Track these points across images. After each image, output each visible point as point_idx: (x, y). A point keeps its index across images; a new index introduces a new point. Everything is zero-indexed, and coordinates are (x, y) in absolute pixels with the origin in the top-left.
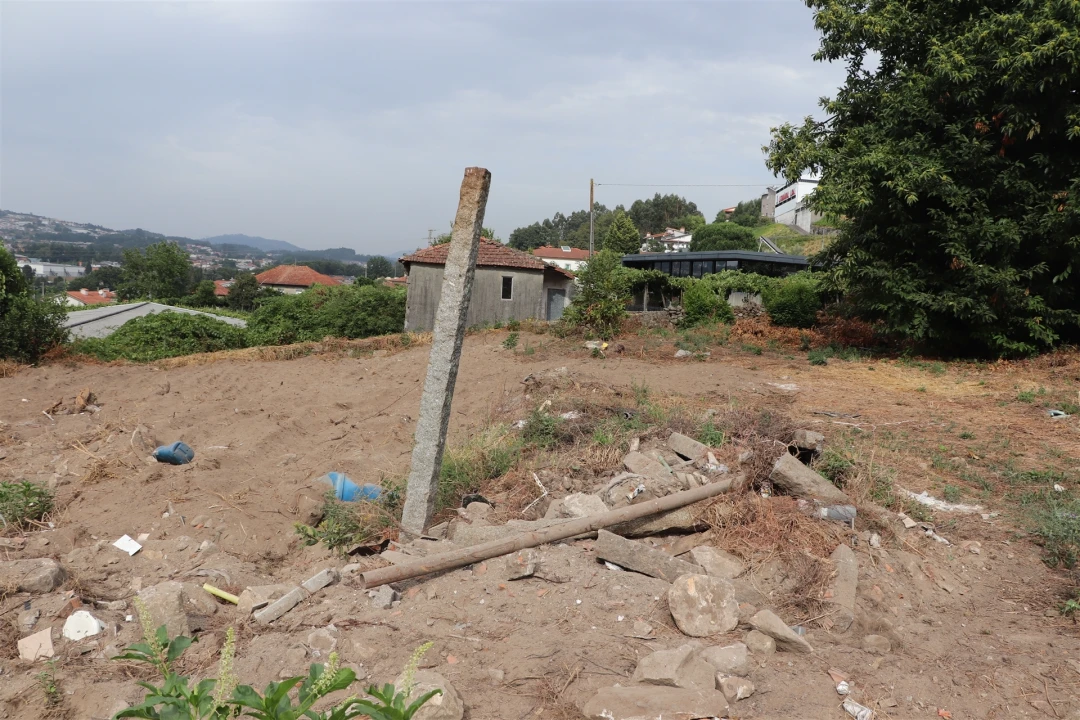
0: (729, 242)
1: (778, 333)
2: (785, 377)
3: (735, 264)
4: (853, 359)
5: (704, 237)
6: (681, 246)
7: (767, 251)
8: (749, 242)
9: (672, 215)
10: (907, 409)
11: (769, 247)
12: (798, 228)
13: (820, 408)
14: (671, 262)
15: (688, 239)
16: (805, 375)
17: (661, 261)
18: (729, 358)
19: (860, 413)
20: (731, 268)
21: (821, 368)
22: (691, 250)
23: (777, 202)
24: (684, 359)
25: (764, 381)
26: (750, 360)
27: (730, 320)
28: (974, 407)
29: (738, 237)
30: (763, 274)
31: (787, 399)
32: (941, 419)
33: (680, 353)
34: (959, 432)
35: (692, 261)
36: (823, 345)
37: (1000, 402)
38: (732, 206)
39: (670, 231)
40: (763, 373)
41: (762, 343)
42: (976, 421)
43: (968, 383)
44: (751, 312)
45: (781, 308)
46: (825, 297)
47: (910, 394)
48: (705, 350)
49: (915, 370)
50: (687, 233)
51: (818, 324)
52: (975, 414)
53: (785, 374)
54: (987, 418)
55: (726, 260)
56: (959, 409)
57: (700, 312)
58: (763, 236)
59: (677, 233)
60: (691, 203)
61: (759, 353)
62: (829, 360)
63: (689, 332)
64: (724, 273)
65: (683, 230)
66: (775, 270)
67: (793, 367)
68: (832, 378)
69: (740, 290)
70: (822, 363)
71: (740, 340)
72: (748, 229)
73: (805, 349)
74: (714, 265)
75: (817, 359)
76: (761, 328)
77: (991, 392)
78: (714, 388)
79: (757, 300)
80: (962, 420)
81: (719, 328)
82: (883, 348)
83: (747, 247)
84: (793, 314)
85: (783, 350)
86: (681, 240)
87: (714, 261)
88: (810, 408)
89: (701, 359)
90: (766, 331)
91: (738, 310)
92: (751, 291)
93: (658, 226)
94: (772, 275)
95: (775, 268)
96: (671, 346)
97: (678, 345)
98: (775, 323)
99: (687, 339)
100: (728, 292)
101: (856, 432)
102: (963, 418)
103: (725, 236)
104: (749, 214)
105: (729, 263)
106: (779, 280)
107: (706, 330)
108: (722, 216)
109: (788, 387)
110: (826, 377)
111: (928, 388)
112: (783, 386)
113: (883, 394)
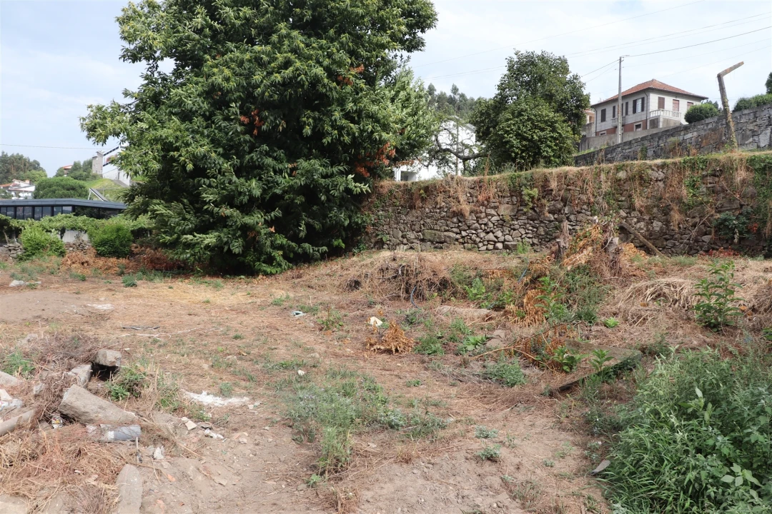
0: (66, 192)
1: (101, 262)
2: (102, 299)
3: (70, 209)
4: (157, 280)
5: (44, 188)
6: (26, 194)
7: (95, 199)
8: (83, 193)
9: (18, 169)
10: (196, 319)
11: (97, 195)
12: (120, 182)
13: (128, 323)
14: (15, 207)
15: (32, 188)
16: (119, 295)
17: (7, 207)
18: (57, 285)
19: (160, 325)
20: (67, 212)
21: (132, 289)
22: (35, 197)
23: (104, 162)
24: (18, 288)
25: (85, 303)
26: (74, 286)
27: (62, 254)
28: (244, 313)
29: (73, 189)
30: (91, 216)
31: (102, 317)
32: (220, 324)
33: (15, 283)
34: (232, 334)
35: (33, 207)
36: (136, 270)
37: (261, 307)
38: (69, 165)
39: (16, 182)
40: (84, 296)
41: (88, 271)
42: (245, 323)
43: (239, 294)
44: (80, 247)
45: (103, 243)
46: (139, 233)
47: (198, 306)
48: (37, 280)
49: (203, 286)
50: (31, 184)
51: (132, 254)
52: (243, 318)
53: (103, 295)
54: (253, 320)
55: (62, 206)
56: (233, 315)
57: (35, 249)
58: (92, 188)
59: (22, 184)
60: (35, 161)
61: (84, 279)
62: (138, 282)
63: (27, 264)
64: (60, 216)
65: (28, 182)
66: (101, 213)
67: (110, 290)
68: (141, 296)
69: (73, 229)
70: (134, 285)
71: (69, 269)
72: (81, 182)
73: (122, 274)
74: (53, 210)
75: (129, 282)
76: (86, 258)
77: (254, 299)
78: (40, 313)
79: (85, 237)
80: (234, 324)
81: (52, 260)
82: (180, 270)
83: (80, 196)
84: (112, 248)
85: (103, 276)
86: (25, 190)
87: (52, 206)
88: (120, 324)
89: (32, 287)
90: (91, 261)
91: (69, 245)
92: (81, 230)
93: (6, 178)
94: (99, 217)
95: (100, 213)
96: (7, 277)
97: (13, 276)
98: (100, 255)
99: (24, 270)
100: (63, 231)
101: (155, 341)
102: (235, 322)
103: (63, 187)
104: (83, 172)
105: (64, 208)
106: (104, 221)
107: (40, 262)
108: (61, 172)
109: (104, 307)
110: (135, 296)
111: (212, 299)
112: (100, 307)
113: (178, 307)
